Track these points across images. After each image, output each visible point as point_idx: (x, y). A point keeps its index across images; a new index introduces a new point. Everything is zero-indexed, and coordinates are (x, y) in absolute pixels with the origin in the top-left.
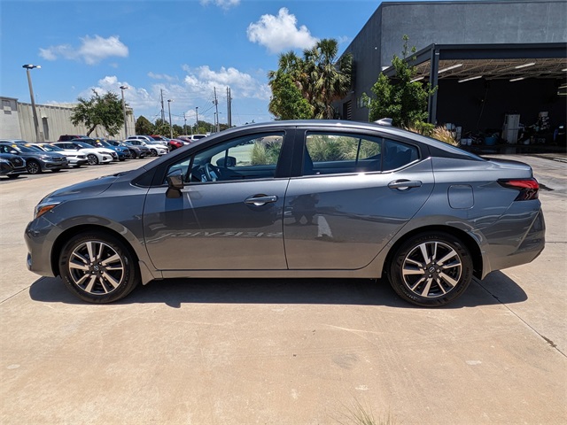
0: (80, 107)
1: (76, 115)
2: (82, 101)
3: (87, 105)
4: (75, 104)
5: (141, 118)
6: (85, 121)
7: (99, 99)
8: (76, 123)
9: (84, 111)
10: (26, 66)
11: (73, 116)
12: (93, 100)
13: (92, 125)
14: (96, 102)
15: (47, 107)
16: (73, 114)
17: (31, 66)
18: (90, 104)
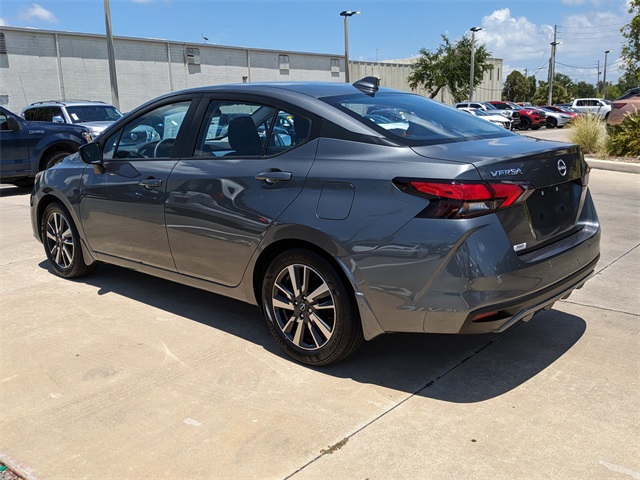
0: (422, 60)
1: (416, 74)
2: (425, 53)
3: (431, 59)
4: (416, 58)
5: (516, 74)
6: (426, 82)
7: (449, 50)
8: (414, 86)
9: (426, 67)
10: (344, 14)
11: (412, 75)
12: (441, 51)
13: (434, 88)
14: (445, 54)
15: (382, 64)
16: (411, 72)
17: (349, 12)
18: (436, 57)
